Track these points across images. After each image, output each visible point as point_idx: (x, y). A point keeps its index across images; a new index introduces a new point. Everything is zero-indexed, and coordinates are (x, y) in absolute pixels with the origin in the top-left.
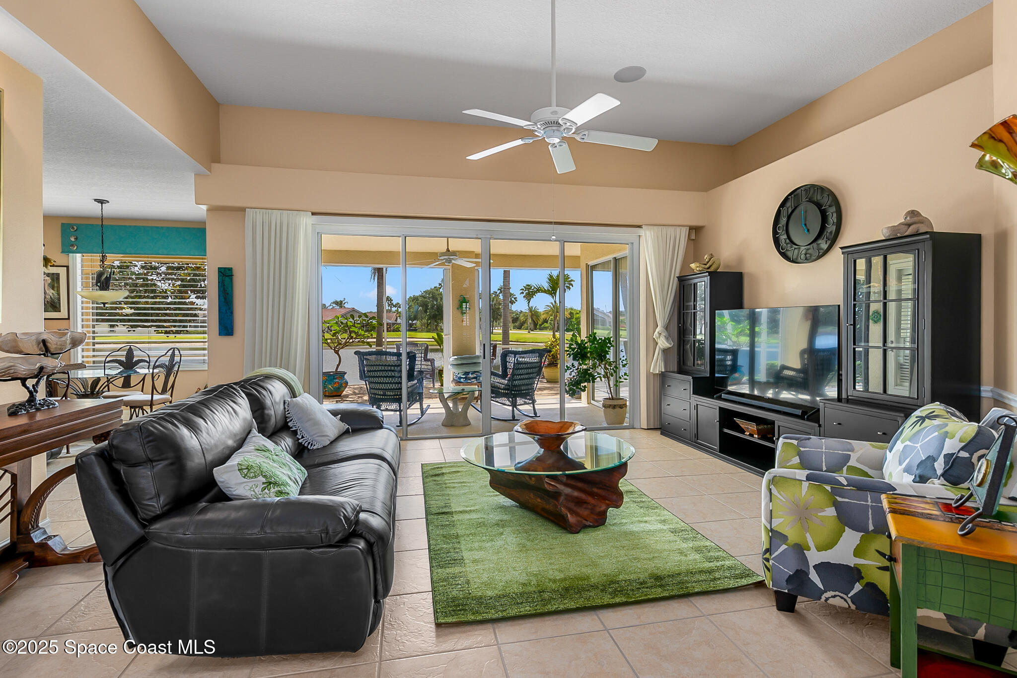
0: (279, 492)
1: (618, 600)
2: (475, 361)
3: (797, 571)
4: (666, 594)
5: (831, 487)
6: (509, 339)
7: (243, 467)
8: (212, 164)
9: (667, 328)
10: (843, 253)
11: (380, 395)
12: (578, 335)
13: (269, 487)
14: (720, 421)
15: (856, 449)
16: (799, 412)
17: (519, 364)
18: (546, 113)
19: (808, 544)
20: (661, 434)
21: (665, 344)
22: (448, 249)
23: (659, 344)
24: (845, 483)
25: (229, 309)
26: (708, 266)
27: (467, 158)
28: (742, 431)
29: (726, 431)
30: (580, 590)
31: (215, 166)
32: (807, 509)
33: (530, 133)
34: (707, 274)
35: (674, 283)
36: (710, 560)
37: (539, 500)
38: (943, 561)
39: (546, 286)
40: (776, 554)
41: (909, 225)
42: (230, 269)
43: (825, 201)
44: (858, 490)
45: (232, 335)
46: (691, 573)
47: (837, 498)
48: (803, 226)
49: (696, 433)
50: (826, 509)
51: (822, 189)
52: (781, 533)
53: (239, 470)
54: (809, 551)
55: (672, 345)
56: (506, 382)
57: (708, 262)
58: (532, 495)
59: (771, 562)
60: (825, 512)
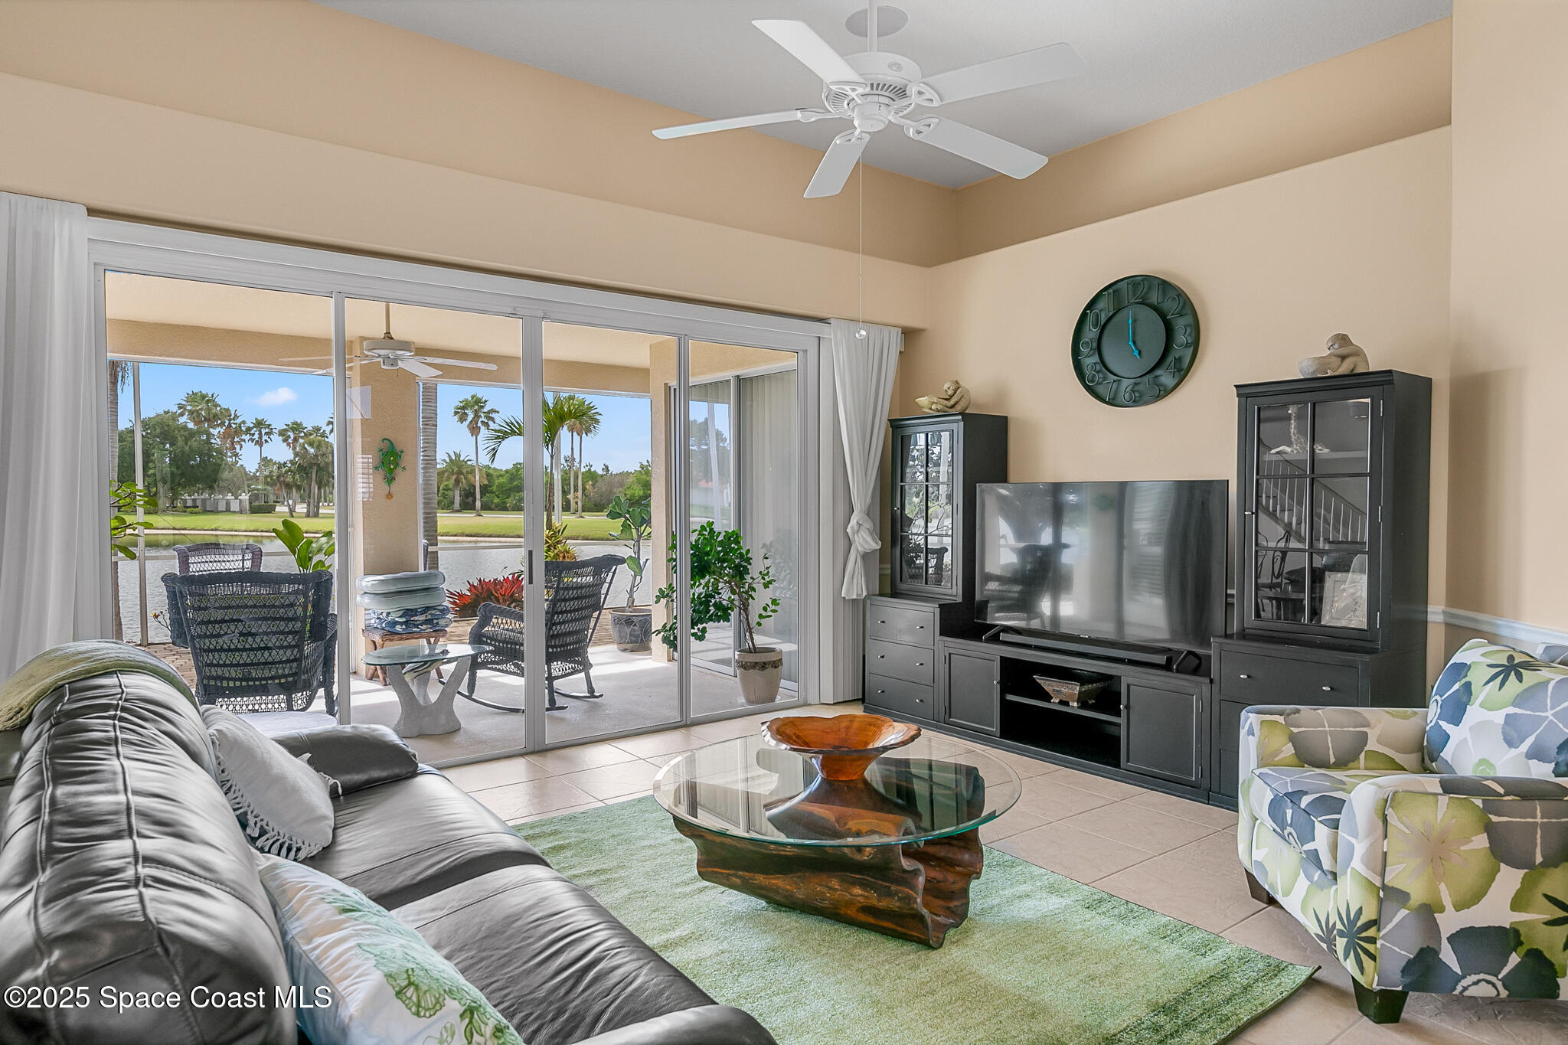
2: (426, 584)
3: (1422, 950)
5: (1481, 799)
6: (436, 531)
10: (1238, 395)
12: (633, 527)
13: (475, 1023)
14: (1001, 682)
15: (1373, 722)
16: (1161, 659)
19: (1441, 901)
20: (864, 711)
21: (867, 542)
23: (858, 544)
24: (1500, 789)
26: (952, 402)
28: (1047, 697)
29: (1010, 697)
32: (1444, 842)
34: (960, 417)
35: (880, 433)
37: (857, 891)
40: (1389, 927)
41: (1343, 358)
43: (1170, 306)
44: (1522, 800)
47: (1492, 817)
48: (1131, 343)
49: (947, 705)
50: (1473, 838)
51: (1165, 285)
52: (1399, 889)
53: (398, 995)
54: (1442, 912)
55: (880, 545)
57: (951, 396)
58: (835, 883)
59: (1379, 943)
60: (1472, 843)
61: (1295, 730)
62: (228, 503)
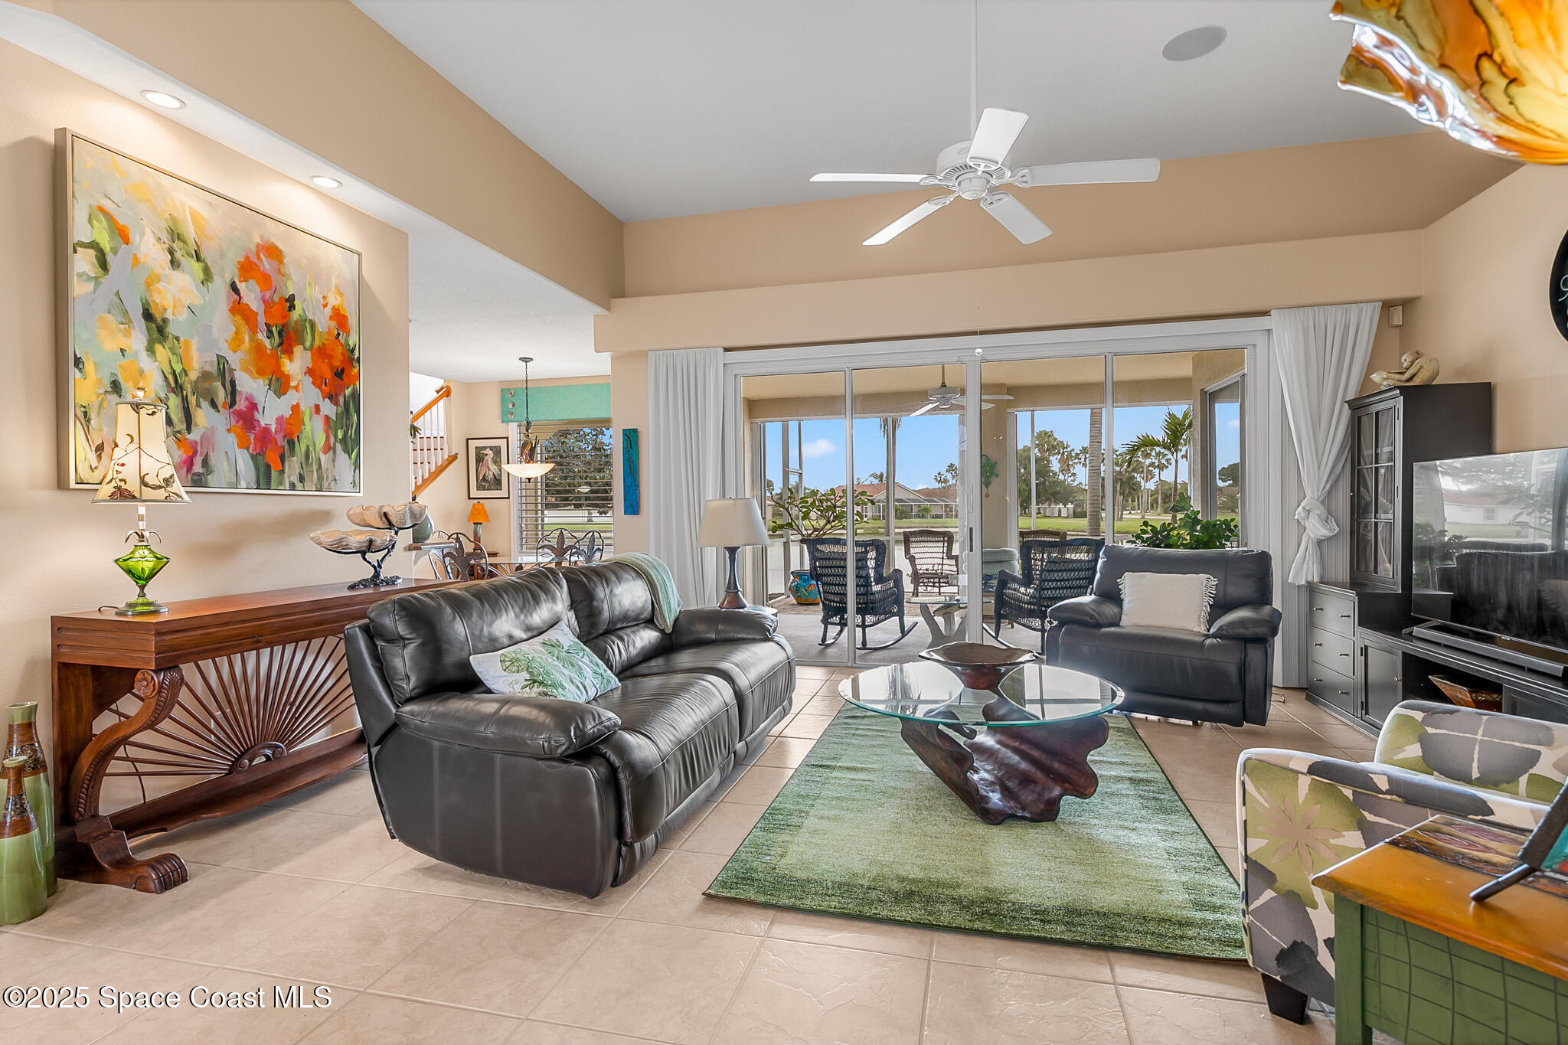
0: (544, 693)
1: (978, 925)
3: (1295, 943)
4: (1067, 937)
5: (1354, 791)
7: (506, 659)
8: (612, 300)
9: (1327, 500)
11: (837, 602)
13: (532, 685)
14: (1403, 680)
15: (1558, 742)
17: (1054, 562)
18: (949, 157)
19: (1313, 895)
20: (1306, 699)
21: (1317, 529)
22: (943, 383)
23: (1308, 530)
24: (1384, 785)
25: (635, 481)
27: (864, 244)
30: (929, 900)
31: (617, 302)
32: (1308, 828)
33: (942, 191)
35: (1343, 413)
36: (1200, 906)
38: (1411, 941)
39: (1160, 435)
40: (1256, 903)
42: (635, 431)
44: (1406, 803)
45: (638, 514)
46: (1145, 918)
47: (1366, 813)
49: (1364, 700)
50: (1344, 833)
52: (1263, 866)
53: (501, 661)
54: (1315, 909)
55: (1335, 532)
56: (1032, 591)
57: (1407, 369)
59: (1248, 917)
60: (1342, 839)
61: (1430, 730)
62: (1060, 511)
